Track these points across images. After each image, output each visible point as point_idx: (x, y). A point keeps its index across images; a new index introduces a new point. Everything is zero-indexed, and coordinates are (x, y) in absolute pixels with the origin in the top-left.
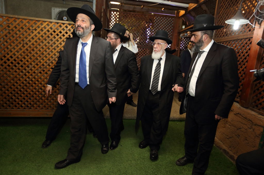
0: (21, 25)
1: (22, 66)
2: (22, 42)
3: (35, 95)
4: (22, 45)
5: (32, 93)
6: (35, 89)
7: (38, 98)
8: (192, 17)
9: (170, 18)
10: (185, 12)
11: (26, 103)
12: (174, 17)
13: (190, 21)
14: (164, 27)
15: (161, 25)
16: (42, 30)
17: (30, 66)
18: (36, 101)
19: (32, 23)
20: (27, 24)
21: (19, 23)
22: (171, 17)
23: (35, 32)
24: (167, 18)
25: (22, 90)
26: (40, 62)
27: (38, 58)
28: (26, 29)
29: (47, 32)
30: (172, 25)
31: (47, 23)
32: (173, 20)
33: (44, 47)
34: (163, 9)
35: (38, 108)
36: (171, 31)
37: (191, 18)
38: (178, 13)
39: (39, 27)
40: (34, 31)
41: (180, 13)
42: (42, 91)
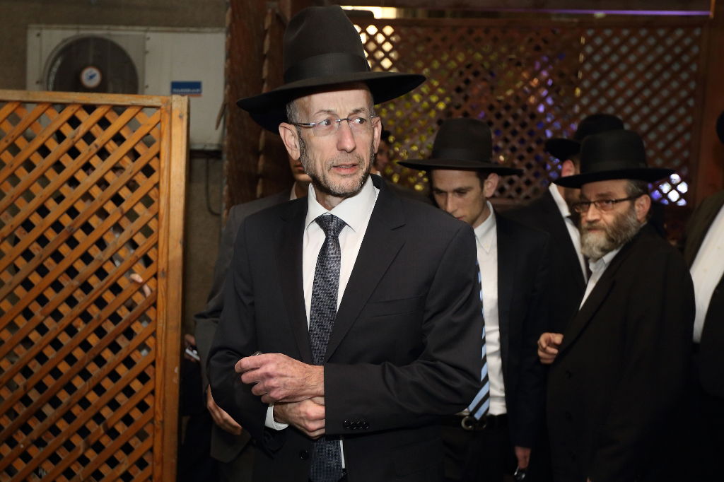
9: (679, 33)
12: (701, 22)
14: (639, 84)
15: (621, 76)
24: (661, 32)
30: (694, 68)
32: (697, 41)
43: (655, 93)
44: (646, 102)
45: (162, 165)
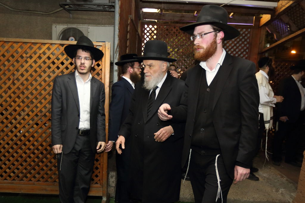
0: (12, 51)
1: (11, 114)
2: (12, 77)
3: (28, 159)
4: (11, 81)
5: (24, 155)
6: (29, 149)
7: (32, 164)
8: (284, 26)
9: (244, 30)
10: (271, 17)
11: (16, 171)
12: (250, 27)
13: (279, 33)
14: (233, 45)
16: (40, 57)
17: (22, 113)
18: (30, 168)
19: (26, 48)
20: (19, 50)
21: (8, 48)
22: (245, 28)
23: (31, 61)
25: (11, 150)
26: (37, 107)
27: (34, 100)
28: (17, 57)
29: (47, 61)
30: (248, 40)
31: (47, 46)
32: (249, 33)
33: (43, 83)
34: (232, 14)
35: (33, 179)
36: (246, 52)
37: (282, 26)
38: (259, 19)
39: (35, 53)
40: (29, 60)
41: (262, 19)
42: (39, 152)
43: (237, 48)
44: (235, 50)
45: (103, 63)
